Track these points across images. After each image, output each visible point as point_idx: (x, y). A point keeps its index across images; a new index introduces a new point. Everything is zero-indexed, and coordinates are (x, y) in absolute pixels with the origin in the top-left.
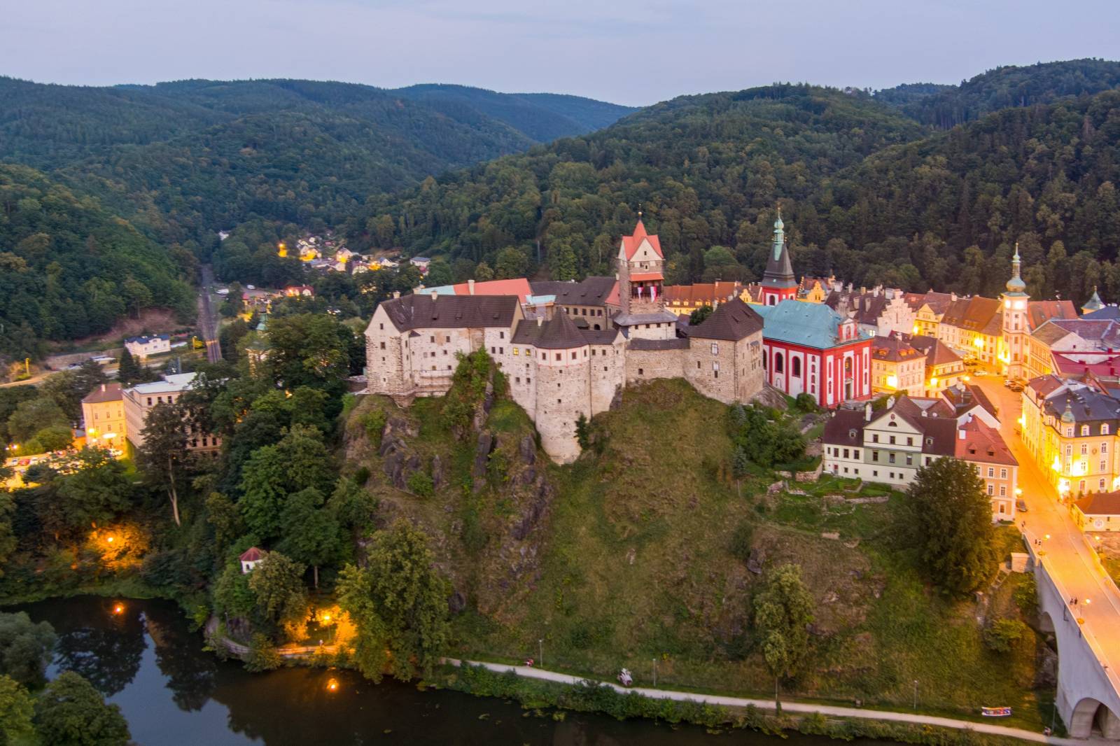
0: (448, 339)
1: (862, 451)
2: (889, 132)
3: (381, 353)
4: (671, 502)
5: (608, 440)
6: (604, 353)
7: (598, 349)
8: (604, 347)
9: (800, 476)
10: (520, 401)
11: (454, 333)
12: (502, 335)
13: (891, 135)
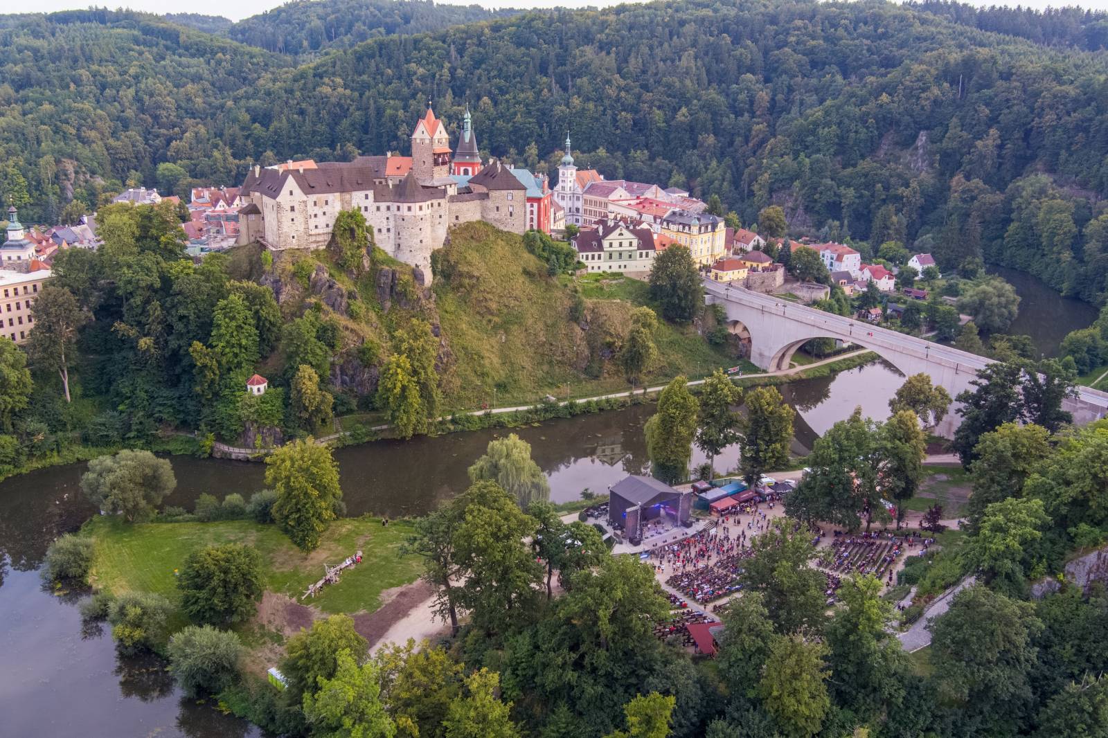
0: (327, 203)
1: (602, 253)
2: (251, 58)
3: (291, 215)
4: (516, 299)
5: (453, 267)
6: (439, 204)
7: (435, 202)
8: (439, 201)
9: (578, 272)
10: (381, 246)
11: (330, 197)
12: (367, 197)
13: (255, 60)
